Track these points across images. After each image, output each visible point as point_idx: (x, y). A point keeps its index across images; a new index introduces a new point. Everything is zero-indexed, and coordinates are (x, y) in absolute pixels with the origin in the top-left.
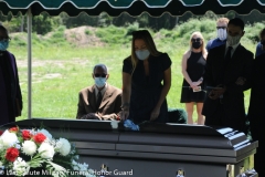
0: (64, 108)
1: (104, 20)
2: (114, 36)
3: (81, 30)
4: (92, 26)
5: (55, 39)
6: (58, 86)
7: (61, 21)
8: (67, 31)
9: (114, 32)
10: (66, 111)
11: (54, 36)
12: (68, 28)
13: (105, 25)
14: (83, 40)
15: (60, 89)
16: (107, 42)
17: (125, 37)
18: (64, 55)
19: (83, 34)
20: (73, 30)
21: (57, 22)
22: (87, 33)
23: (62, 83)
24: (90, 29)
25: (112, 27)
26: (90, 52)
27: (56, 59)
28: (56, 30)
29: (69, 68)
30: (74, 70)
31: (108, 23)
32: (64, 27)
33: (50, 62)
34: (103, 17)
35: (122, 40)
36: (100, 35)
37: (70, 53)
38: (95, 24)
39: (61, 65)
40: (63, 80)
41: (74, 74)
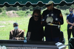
0: (6, 36)
1: (19, 9)
2: (22, 14)
3: (11, 12)
4: (15, 10)
5: (3, 15)
6: (4, 29)
7: (5, 9)
8: (7, 12)
9: (22, 13)
10: (6, 37)
11: (3, 14)
12: (7, 11)
13: (19, 10)
14: (12, 15)
15: (4, 30)
16: (20, 15)
17: (26, 14)
18: (6, 20)
19: (12, 13)
20: (9, 12)
21: (4, 9)
22: (13, 13)
23: (5, 29)
24: (14, 11)
25: (21, 11)
26: (14, 19)
27: (3, 21)
28: (3, 12)
29: (8, 24)
30: (9, 24)
31: (20, 9)
32: (6, 11)
33: (1, 22)
34: (19, 8)
35: (25, 15)
36: (17, 13)
37: (8, 19)
38: (16, 10)
39: (5, 23)
40: (6, 28)
41: (9, 26)
